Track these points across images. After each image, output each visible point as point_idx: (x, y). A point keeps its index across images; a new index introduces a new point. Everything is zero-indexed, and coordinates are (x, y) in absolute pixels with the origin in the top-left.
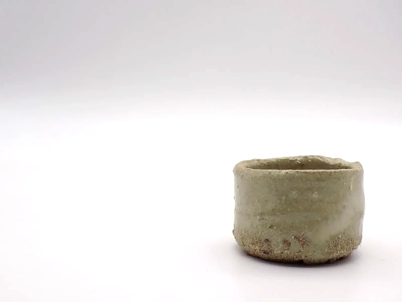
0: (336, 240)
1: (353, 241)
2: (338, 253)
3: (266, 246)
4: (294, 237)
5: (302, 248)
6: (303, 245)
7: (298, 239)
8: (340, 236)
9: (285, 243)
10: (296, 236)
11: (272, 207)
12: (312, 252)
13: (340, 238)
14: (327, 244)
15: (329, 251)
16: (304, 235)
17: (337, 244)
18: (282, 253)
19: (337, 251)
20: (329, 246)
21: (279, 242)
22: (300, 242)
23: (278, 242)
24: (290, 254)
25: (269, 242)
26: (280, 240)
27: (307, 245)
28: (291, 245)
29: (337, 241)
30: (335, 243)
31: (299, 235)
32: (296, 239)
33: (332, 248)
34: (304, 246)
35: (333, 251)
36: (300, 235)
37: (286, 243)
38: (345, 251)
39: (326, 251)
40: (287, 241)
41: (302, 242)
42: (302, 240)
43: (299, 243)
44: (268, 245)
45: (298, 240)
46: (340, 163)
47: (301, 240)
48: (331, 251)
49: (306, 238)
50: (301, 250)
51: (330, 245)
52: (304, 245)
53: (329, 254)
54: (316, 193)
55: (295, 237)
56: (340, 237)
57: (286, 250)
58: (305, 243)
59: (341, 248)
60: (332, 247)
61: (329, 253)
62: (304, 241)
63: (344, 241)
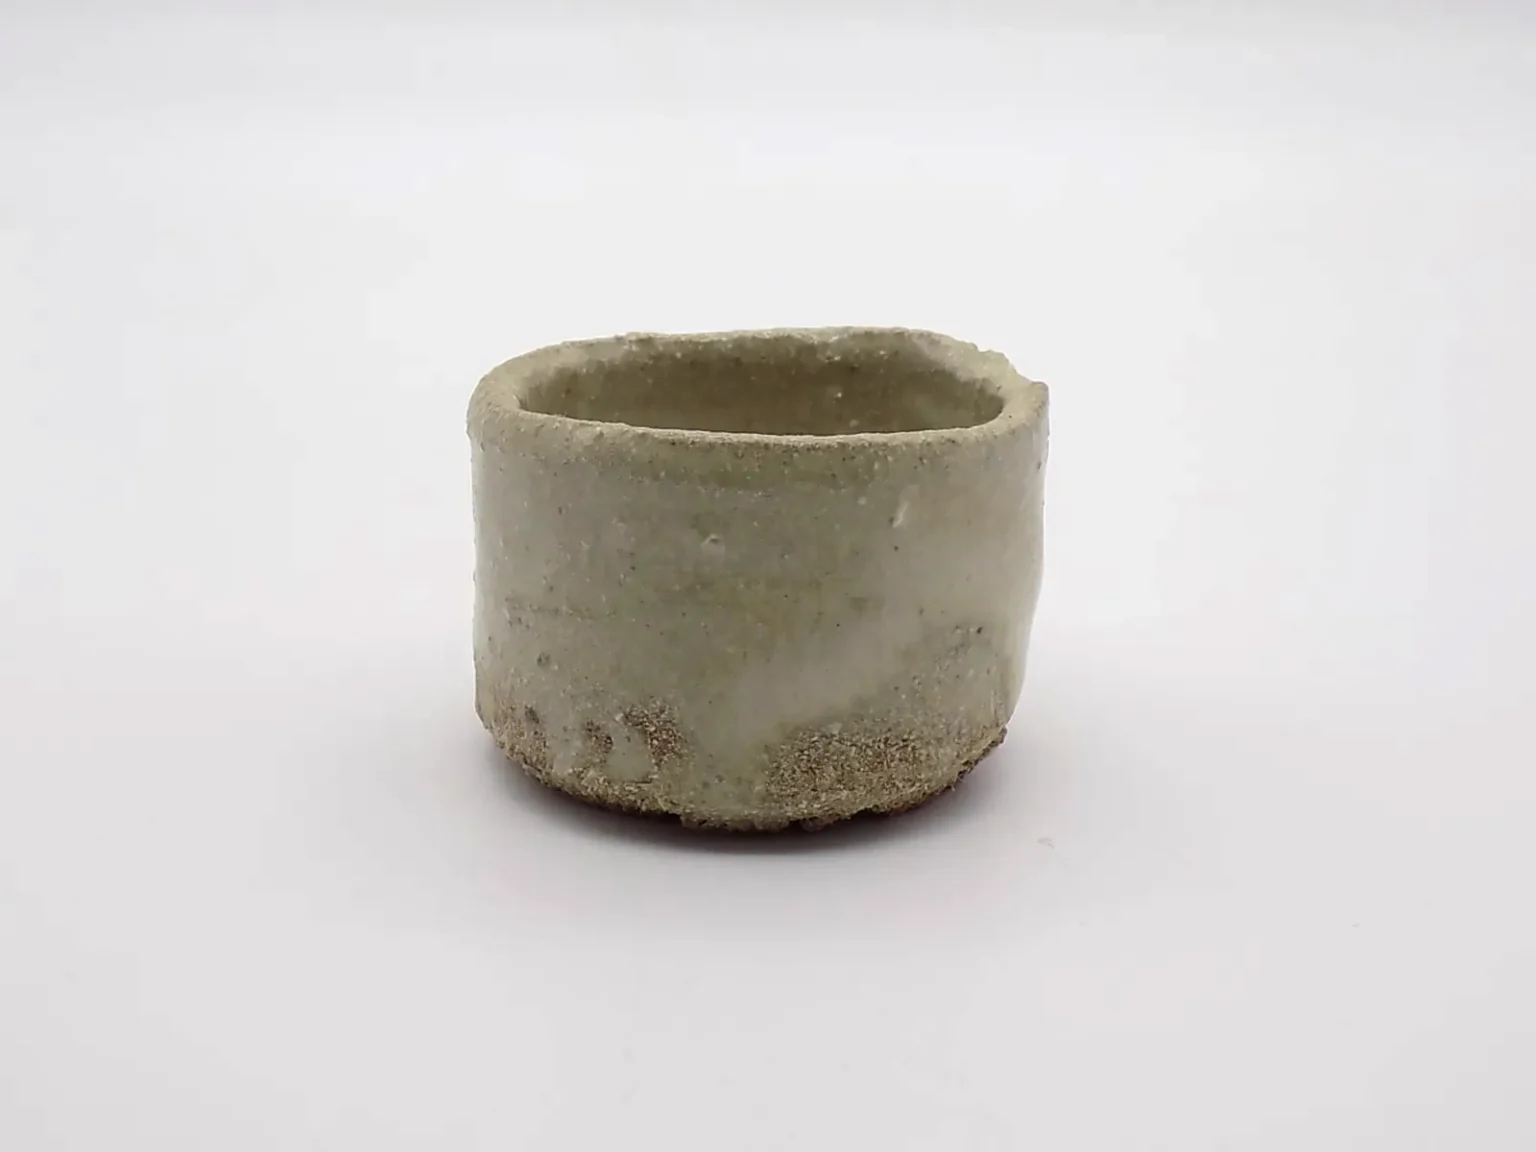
0: (814, 742)
1: (910, 749)
2: (823, 799)
3: (528, 735)
4: (621, 715)
5: (657, 764)
6: (660, 752)
7: (640, 727)
8: (835, 729)
9: (591, 737)
10: (630, 714)
11: (545, 578)
12: (699, 786)
13: (833, 736)
14: (765, 757)
15: (773, 789)
16: (662, 712)
17: (818, 763)
18: (579, 776)
19: (814, 790)
20: (778, 768)
21: (570, 727)
22: (649, 741)
23: (565, 729)
24: (606, 784)
25: (538, 722)
26: (572, 720)
27: (680, 756)
28: (614, 748)
29: (817, 749)
30: (808, 755)
31: (642, 712)
32: (630, 724)
33: (793, 779)
34: (665, 758)
35: (796, 790)
36: (646, 712)
37: (594, 739)
38: (861, 792)
39: (759, 788)
40: (598, 728)
41: (655, 742)
42: (655, 731)
43: (646, 742)
44: (536, 733)
45: (639, 730)
46: (984, 380)
47: (651, 734)
48: (782, 790)
49: (674, 725)
50: (648, 774)
51: (780, 764)
52: (664, 754)
53: (776, 802)
54: (713, 536)
55: (627, 717)
56: (836, 732)
57: (594, 765)
58: (666, 748)
59: (839, 782)
60: (794, 772)
61: (775, 796)
62: (665, 737)
63: (854, 748)
